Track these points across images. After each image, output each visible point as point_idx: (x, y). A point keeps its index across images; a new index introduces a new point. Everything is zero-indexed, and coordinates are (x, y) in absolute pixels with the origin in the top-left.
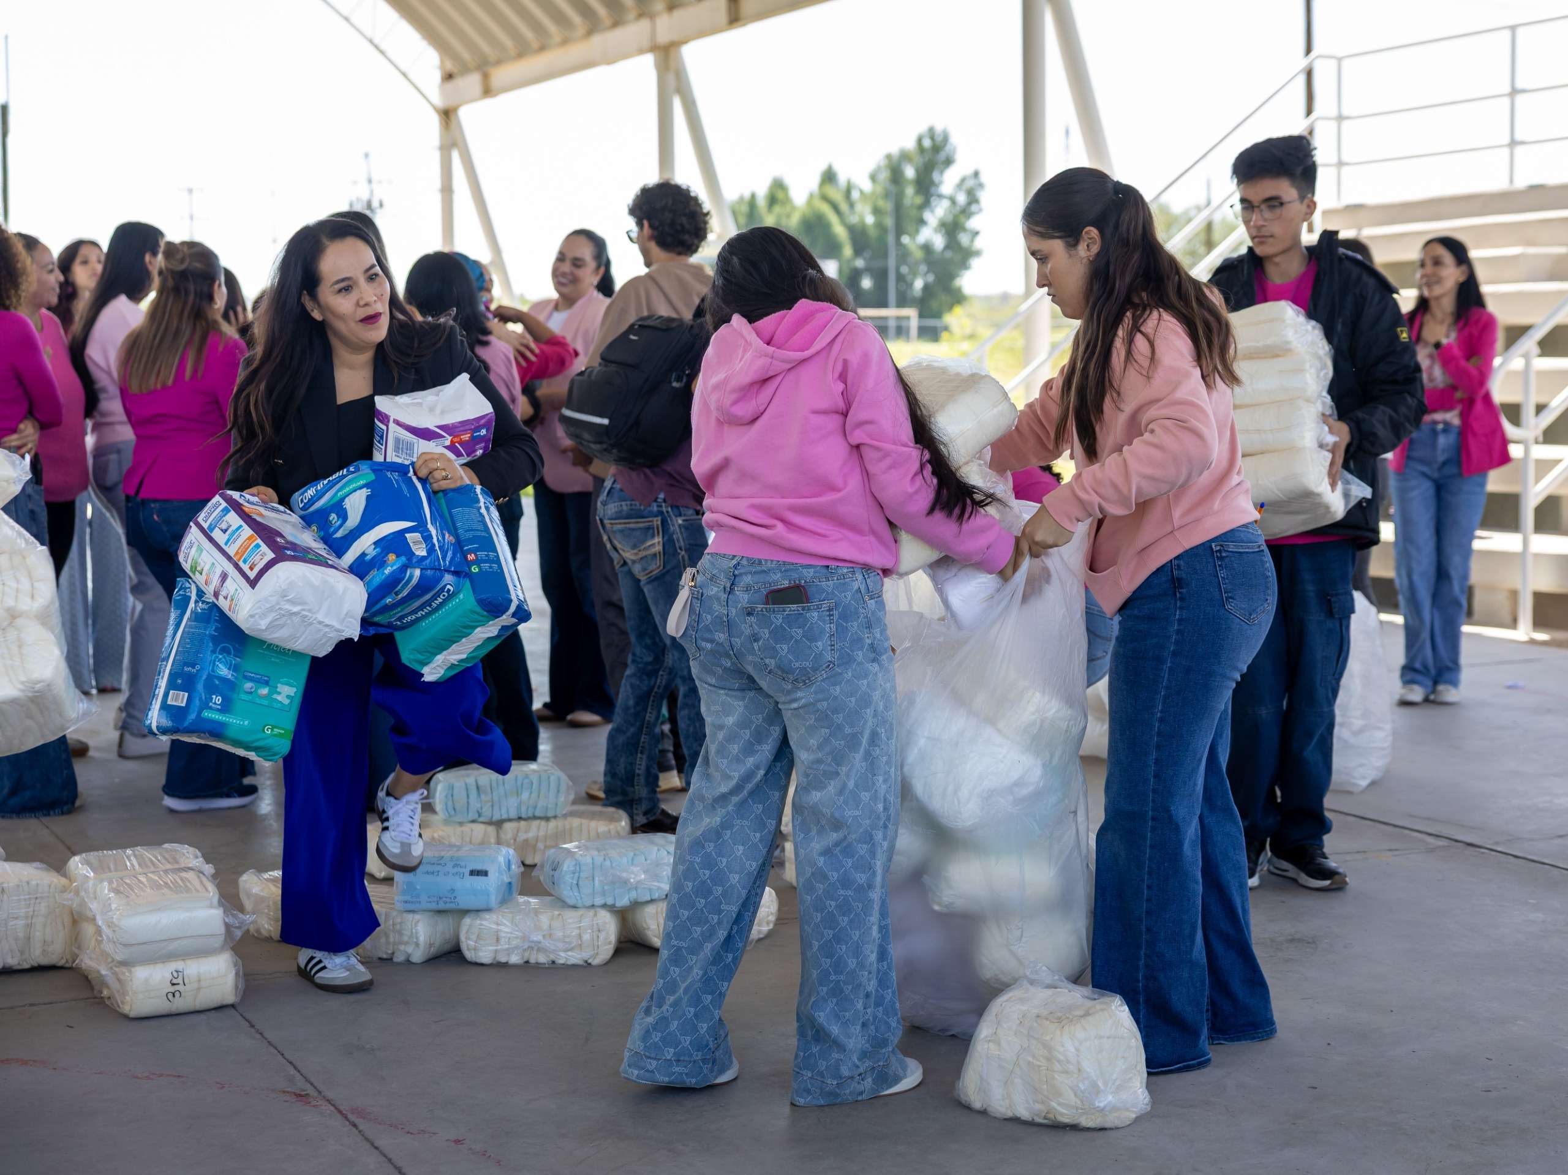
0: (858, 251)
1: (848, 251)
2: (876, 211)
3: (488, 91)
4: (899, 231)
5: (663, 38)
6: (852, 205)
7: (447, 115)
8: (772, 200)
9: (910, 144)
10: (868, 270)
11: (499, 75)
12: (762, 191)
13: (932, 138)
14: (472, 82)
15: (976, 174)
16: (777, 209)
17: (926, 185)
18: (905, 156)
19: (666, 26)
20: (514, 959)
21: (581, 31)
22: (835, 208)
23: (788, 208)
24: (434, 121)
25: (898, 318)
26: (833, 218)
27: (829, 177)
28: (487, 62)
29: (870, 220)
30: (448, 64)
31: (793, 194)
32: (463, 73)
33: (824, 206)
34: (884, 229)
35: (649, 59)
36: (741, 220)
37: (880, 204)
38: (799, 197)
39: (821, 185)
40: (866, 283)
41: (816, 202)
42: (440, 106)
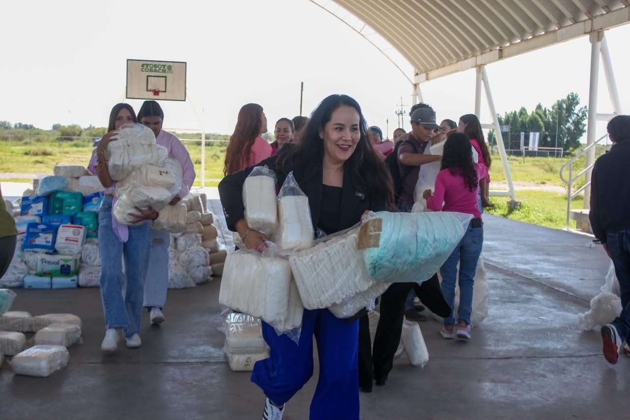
0: (546, 130)
1: (544, 130)
2: (553, 118)
3: (427, 79)
4: (560, 124)
5: (479, 63)
6: (546, 116)
7: (416, 85)
8: (521, 113)
9: (565, 98)
10: (549, 135)
11: (431, 74)
12: (518, 111)
13: (572, 96)
14: (424, 75)
16: (522, 116)
17: (569, 110)
18: (563, 101)
19: (480, 59)
21: (455, 61)
22: (541, 117)
23: (526, 116)
24: (412, 87)
25: (558, 150)
26: (540, 120)
27: (539, 107)
28: (428, 70)
29: (551, 120)
30: (417, 71)
31: (527, 112)
32: (420, 74)
33: (537, 116)
34: (555, 123)
35: (475, 69)
36: (511, 119)
37: (554, 115)
38: (529, 113)
39: (537, 109)
40: (549, 139)
41: (535, 114)
42: (414, 83)
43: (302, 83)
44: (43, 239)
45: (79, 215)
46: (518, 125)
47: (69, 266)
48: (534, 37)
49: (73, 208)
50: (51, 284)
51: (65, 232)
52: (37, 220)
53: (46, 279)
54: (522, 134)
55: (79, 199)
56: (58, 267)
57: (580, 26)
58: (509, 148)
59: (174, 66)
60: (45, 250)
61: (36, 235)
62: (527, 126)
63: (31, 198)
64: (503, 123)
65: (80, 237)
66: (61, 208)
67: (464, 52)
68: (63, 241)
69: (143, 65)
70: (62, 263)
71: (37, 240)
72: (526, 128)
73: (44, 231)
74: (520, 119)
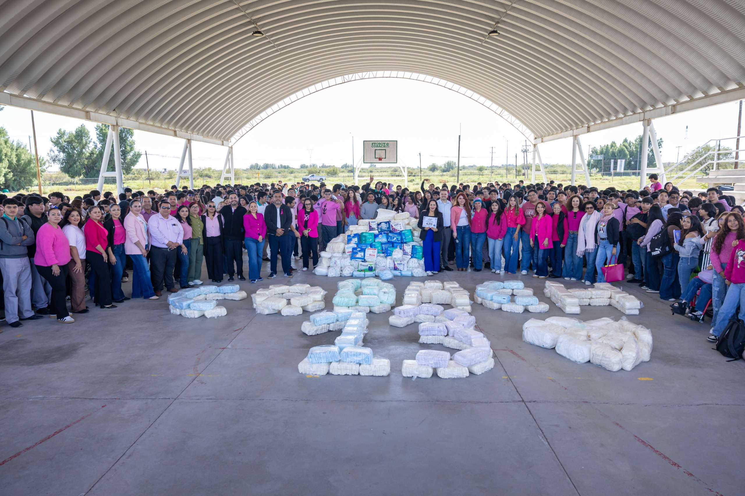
0: (631, 157)
1: (629, 157)
2: (636, 148)
3: (542, 142)
5: (575, 134)
6: (630, 147)
8: (612, 146)
10: (632, 160)
11: (545, 139)
12: (610, 144)
14: (540, 140)
15: (661, 139)
16: (613, 148)
19: (576, 132)
20: (509, 311)
21: (560, 132)
22: (627, 148)
23: (615, 148)
25: (638, 172)
26: (626, 150)
27: (626, 141)
28: (543, 136)
29: (634, 149)
30: (536, 136)
31: (617, 145)
32: (538, 138)
33: (624, 147)
34: (637, 151)
35: (572, 137)
36: (604, 150)
37: (637, 146)
38: (618, 145)
39: (623, 142)
40: (633, 163)
41: (622, 146)
42: (534, 144)
43: (460, 136)
44: (360, 255)
45: (374, 243)
46: (610, 154)
47: (372, 267)
48: (609, 120)
49: (371, 240)
50: (365, 275)
51: (369, 251)
52: (355, 246)
53: (363, 273)
54: (612, 161)
55: (373, 236)
56: (367, 268)
57: (637, 116)
58: (603, 170)
59: (390, 143)
60: (361, 260)
61: (357, 253)
62: (616, 154)
63: (352, 236)
64: (598, 153)
65: (376, 254)
66: (365, 240)
67: (566, 127)
68: (369, 255)
69: (373, 144)
70: (369, 266)
71: (357, 255)
72: (616, 156)
73: (360, 251)
74: (611, 150)
